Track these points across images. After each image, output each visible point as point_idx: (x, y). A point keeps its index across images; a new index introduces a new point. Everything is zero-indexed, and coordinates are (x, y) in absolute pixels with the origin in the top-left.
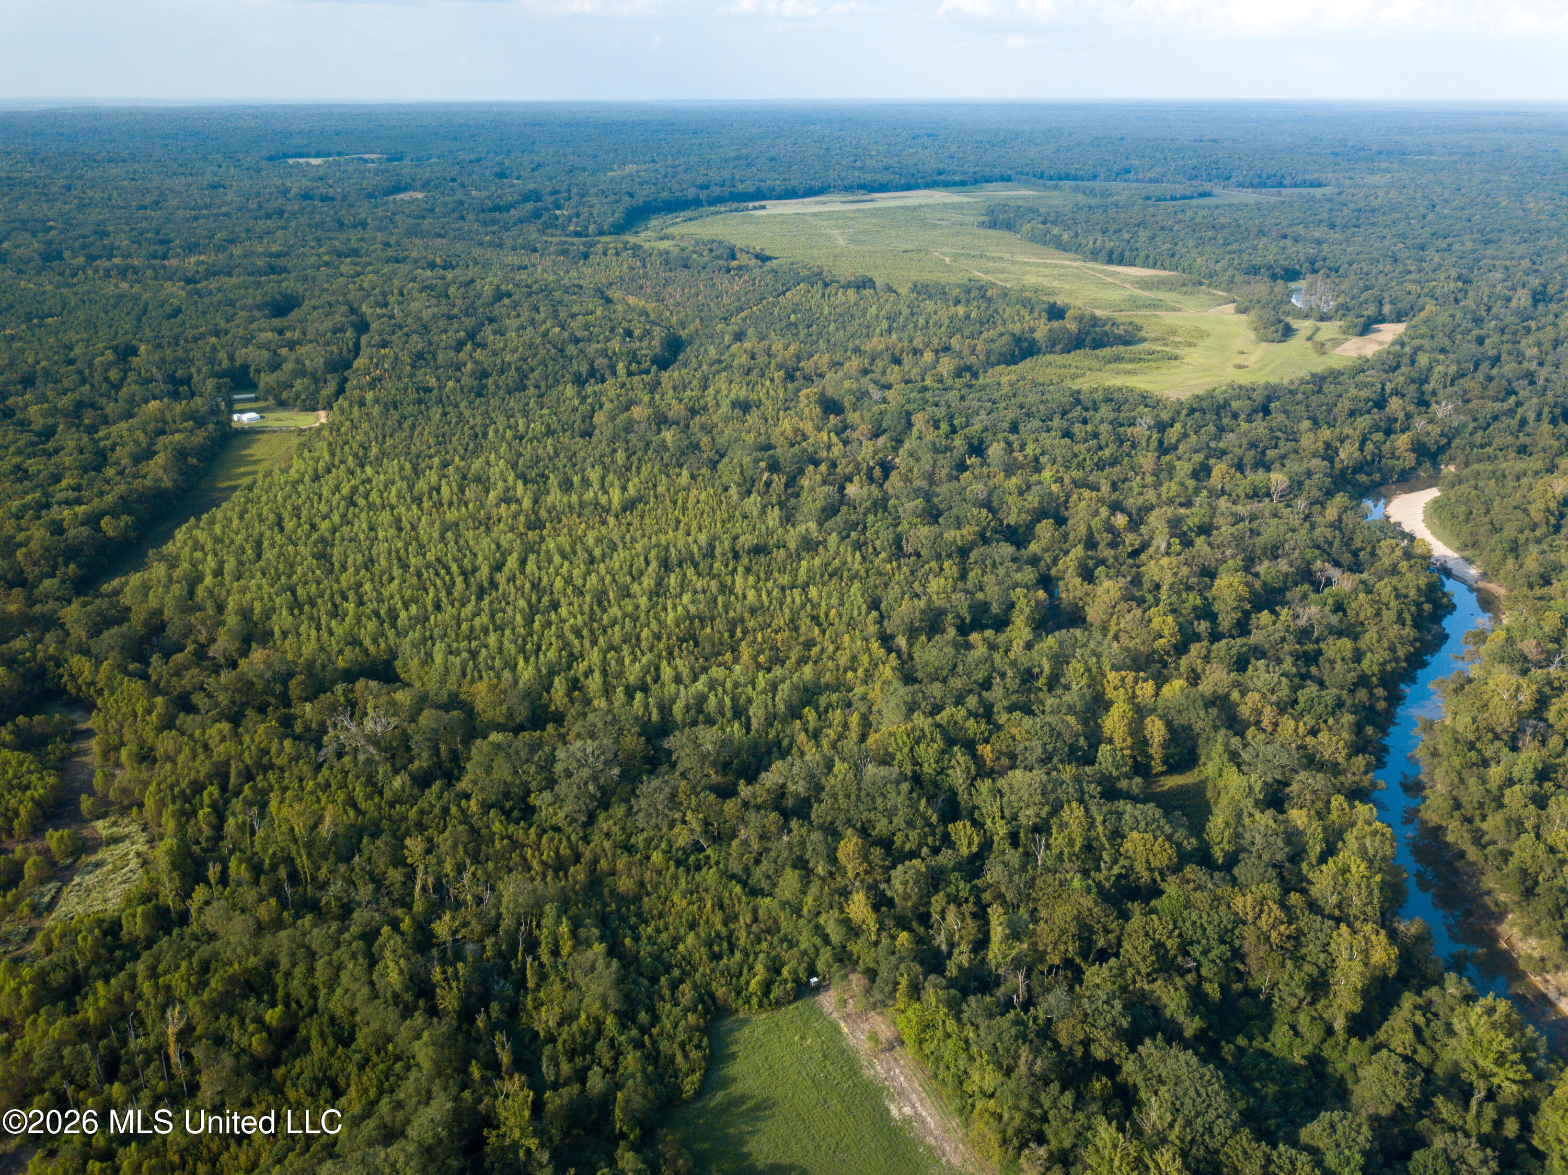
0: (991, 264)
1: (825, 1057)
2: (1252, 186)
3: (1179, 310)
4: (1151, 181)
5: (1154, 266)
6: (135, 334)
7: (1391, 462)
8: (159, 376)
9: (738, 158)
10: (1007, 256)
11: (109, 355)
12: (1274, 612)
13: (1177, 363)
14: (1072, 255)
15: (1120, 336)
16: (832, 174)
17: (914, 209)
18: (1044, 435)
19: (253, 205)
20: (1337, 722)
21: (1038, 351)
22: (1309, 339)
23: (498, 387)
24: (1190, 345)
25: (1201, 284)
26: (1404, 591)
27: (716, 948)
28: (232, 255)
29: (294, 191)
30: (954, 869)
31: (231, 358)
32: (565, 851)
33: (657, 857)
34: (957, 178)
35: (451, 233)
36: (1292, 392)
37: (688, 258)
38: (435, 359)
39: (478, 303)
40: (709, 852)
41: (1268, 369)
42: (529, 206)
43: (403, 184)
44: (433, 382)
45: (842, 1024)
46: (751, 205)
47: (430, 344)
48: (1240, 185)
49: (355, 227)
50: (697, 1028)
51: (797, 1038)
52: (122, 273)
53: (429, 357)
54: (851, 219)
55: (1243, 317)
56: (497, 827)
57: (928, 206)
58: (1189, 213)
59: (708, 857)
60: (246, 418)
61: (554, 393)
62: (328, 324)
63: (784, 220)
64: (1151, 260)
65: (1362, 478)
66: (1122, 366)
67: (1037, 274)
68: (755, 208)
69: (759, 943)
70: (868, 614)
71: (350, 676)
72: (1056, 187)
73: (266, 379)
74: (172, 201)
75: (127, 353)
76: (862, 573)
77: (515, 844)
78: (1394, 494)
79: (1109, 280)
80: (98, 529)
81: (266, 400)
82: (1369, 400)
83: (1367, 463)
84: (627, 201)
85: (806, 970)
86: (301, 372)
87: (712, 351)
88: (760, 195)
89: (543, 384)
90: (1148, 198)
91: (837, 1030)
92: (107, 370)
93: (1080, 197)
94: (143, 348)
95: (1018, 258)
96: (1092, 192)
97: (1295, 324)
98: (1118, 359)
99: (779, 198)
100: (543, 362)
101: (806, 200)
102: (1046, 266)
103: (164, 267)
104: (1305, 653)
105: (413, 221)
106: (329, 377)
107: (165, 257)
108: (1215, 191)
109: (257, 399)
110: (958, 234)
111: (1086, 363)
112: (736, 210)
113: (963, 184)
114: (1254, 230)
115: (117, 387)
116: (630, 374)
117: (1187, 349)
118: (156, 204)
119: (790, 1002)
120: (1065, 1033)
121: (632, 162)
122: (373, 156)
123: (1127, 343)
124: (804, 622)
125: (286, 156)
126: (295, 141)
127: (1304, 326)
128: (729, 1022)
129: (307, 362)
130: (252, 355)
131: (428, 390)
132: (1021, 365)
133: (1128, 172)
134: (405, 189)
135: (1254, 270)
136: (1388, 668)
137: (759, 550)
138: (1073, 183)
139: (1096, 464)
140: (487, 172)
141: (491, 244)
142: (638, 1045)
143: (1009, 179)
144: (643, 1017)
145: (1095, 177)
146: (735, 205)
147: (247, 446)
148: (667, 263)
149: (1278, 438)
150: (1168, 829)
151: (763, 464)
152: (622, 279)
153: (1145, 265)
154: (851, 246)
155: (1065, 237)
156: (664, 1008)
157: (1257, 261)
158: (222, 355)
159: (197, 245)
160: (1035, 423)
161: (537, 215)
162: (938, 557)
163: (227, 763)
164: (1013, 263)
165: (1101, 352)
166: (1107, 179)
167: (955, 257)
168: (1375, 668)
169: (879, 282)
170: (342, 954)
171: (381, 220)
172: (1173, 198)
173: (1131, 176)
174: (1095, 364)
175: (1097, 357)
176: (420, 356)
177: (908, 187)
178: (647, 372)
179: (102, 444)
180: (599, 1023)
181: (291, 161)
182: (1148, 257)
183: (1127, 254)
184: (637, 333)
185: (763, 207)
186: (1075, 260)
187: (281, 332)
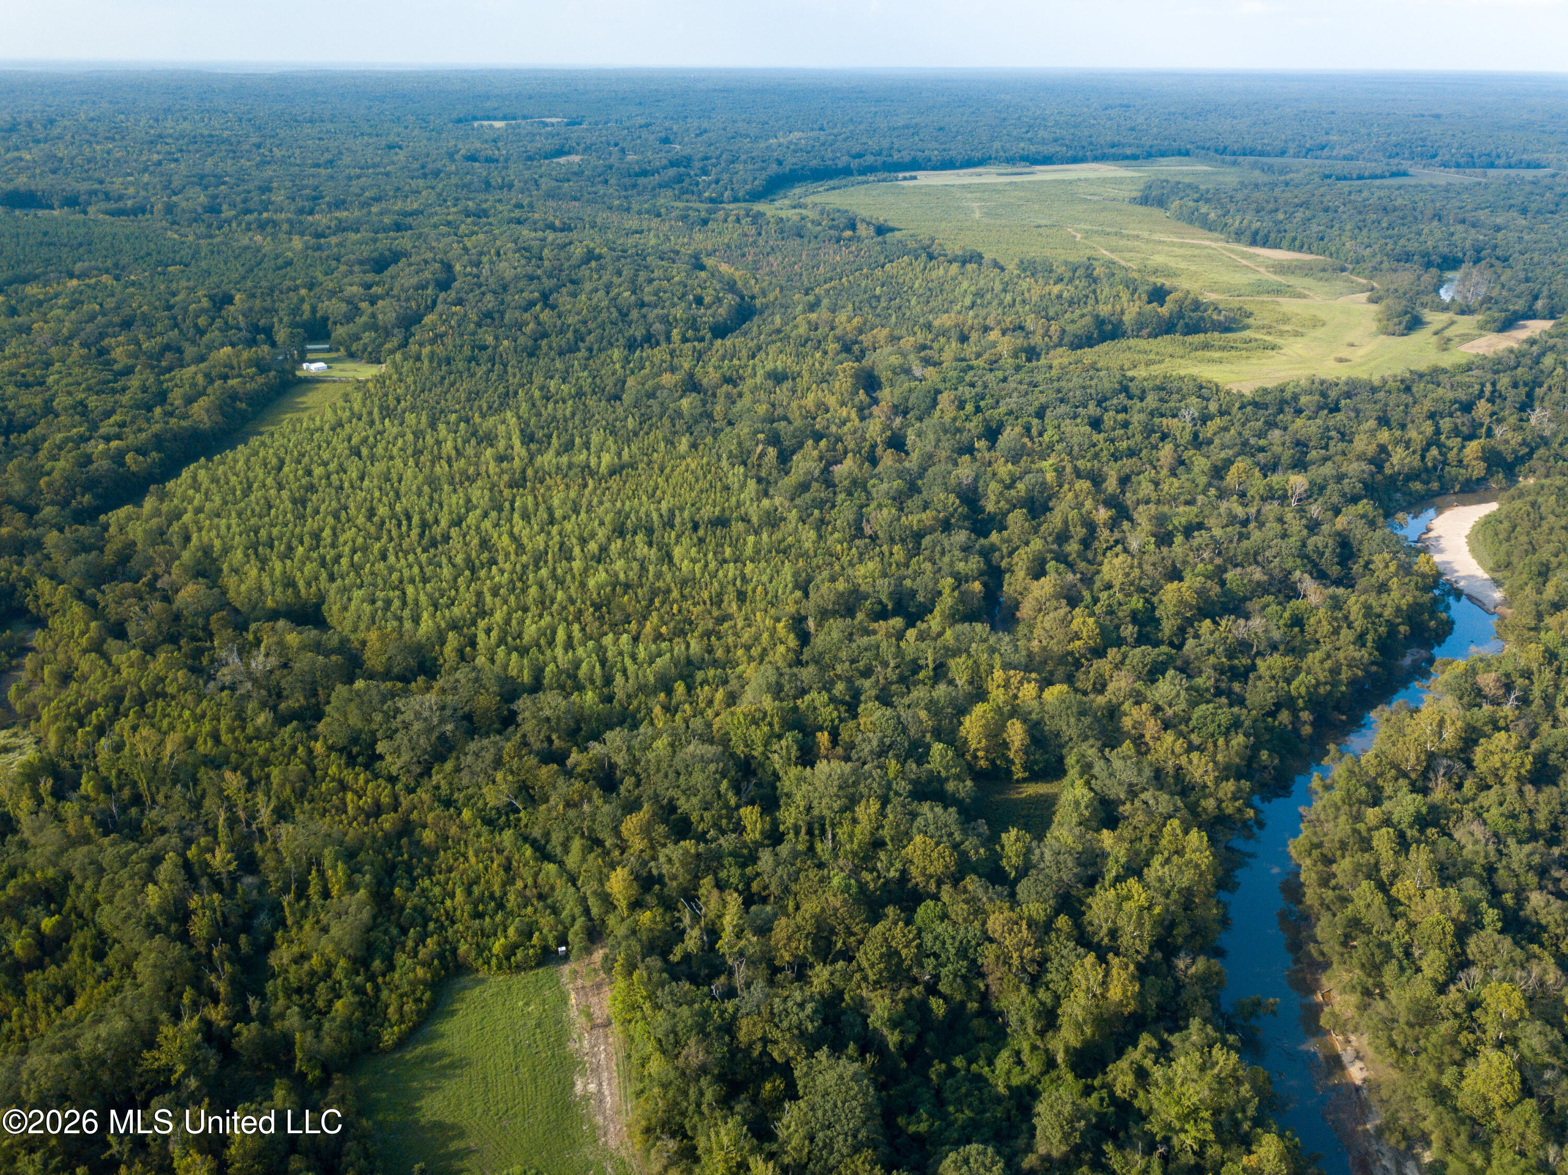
0: (1123, 242)
1: (538, 1025)
2: (1458, 165)
3: (1305, 297)
4: (1345, 158)
5: (1300, 249)
6: (237, 283)
7: (1454, 471)
8: (242, 324)
9: (907, 127)
10: (1145, 234)
11: (205, 303)
12: (1215, 623)
13: (1270, 353)
14: (1216, 235)
15: (1220, 323)
16: (997, 145)
17: (1070, 182)
18: (1068, 421)
19: (416, 165)
20: (1227, 742)
21: (1124, 335)
22: (1436, 333)
23: (551, 348)
24: (1297, 334)
25: (1343, 270)
26: (1378, 610)
27: (481, 908)
28: (370, 213)
29: (463, 152)
30: (730, 854)
31: (314, 310)
32: (385, 800)
33: (466, 814)
34: (1128, 152)
35: (586, 196)
36: (1374, 390)
37: (803, 227)
38: (502, 318)
39: (566, 265)
40: (522, 814)
41: (1373, 364)
42: (672, 172)
43: (566, 148)
44: (490, 340)
45: (573, 995)
46: (901, 175)
47: (502, 303)
48: (1445, 165)
49: (501, 188)
50: (424, 982)
51: (520, 1004)
52: (262, 226)
53: (496, 316)
54: (998, 191)
55: (1374, 307)
56: (333, 770)
57: (1086, 180)
58: (1365, 194)
59: (519, 820)
60: (314, 368)
61: (603, 356)
62: (414, 280)
63: (928, 191)
64: (1297, 243)
65: (1417, 486)
66: (1208, 354)
67: (1168, 254)
68: (905, 179)
69: (525, 907)
70: (792, 593)
71: (274, 615)
72: (1234, 163)
73: (340, 331)
74: (347, 159)
75: (222, 301)
76: (811, 553)
77: (343, 787)
78: (1449, 506)
79: (1244, 262)
80: (122, 464)
81: (338, 350)
82: (1456, 402)
83: (1426, 470)
84: (773, 168)
85: (556, 938)
86: (373, 326)
87: (778, 320)
88: (915, 165)
89: (596, 347)
90: (1329, 176)
91: (564, 1000)
92: (198, 317)
93: (1257, 173)
94: (238, 297)
95: (1156, 237)
96: (1270, 169)
97: (1429, 315)
98: (1206, 346)
99: (934, 168)
100: (602, 326)
101: (962, 172)
102: (1182, 245)
103: (301, 223)
104: (1232, 668)
105: (555, 184)
106: (396, 331)
107: (311, 212)
108: (1411, 171)
109: (329, 350)
110: (1104, 209)
111: (1170, 350)
112: (884, 180)
113: (1135, 157)
114: (1429, 213)
115: (202, 333)
116: (685, 340)
117: (1292, 339)
118: (330, 163)
119: (531, 968)
120: (747, 1030)
121: (799, 130)
122: (554, 120)
123: (1228, 330)
124: (730, 596)
125: (475, 118)
126: (488, 104)
127: (1436, 319)
128: (466, 980)
129: (380, 317)
130: (334, 307)
131: (484, 348)
132: (1096, 348)
133: (1323, 148)
134: (569, 153)
135: (1407, 257)
136: (1322, 690)
137: (721, 522)
138: (1251, 159)
139: (1113, 455)
140: (652, 137)
141: (620, 208)
142: (359, 990)
143: (1187, 154)
144: (377, 964)
145: (1283, 153)
146: (886, 175)
147: (303, 394)
148: (782, 231)
149: (1330, 438)
150: (958, 837)
151: (761, 436)
152: (728, 246)
153: (1291, 248)
154: (985, 220)
155: (1212, 216)
156: (401, 958)
157: (1413, 246)
158: (306, 307)
159: (344, 202)
160: (1063, 409)
161: (679, 179)
162: (892, 541)
163: (123, 689)
164: (1148, 241)
165: (1189, 339)
166: (1296, 156)
167: (1087, 234)
168: (1303, 690)
169: (988, 256)
170: (124, 874)
171: (526, 182)
172: (1360, 178)
173: (1326, 152)
174: (1180, 350)
175: (1184, 343)
176: (489, 315)
177: (1075, 160)
178: (702, 340)
179: (165, 385)
180: (330, 966)
181: (476, 124)
182: (1294, 239)
183: (1273, 235)
184: (707, 300)
185: (915, 178)
186: (1216, 240)
187: (368, 287)
